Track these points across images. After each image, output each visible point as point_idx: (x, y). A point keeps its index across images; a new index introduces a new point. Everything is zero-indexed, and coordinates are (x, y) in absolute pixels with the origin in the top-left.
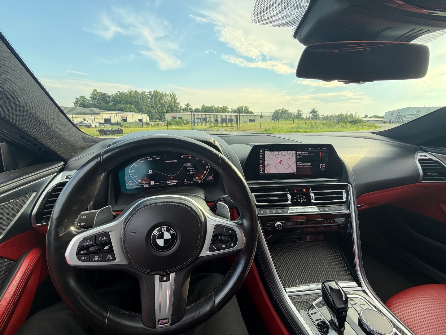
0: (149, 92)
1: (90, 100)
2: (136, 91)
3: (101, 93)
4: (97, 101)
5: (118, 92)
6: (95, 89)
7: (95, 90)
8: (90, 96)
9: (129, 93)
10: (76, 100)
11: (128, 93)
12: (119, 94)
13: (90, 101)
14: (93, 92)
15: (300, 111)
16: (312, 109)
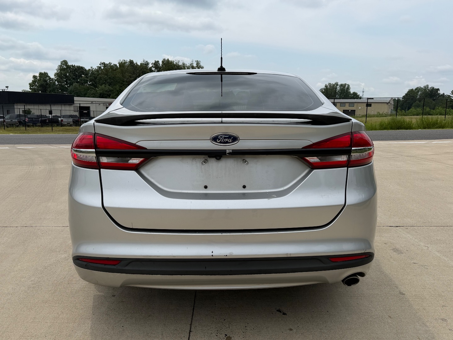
1: (55, 79)
3: (74, 66)
4: (66, 81)
5: (102, 64)
6: (64, 61)
8: (56, 72)
12: (102, 68)
14: (60, 65)
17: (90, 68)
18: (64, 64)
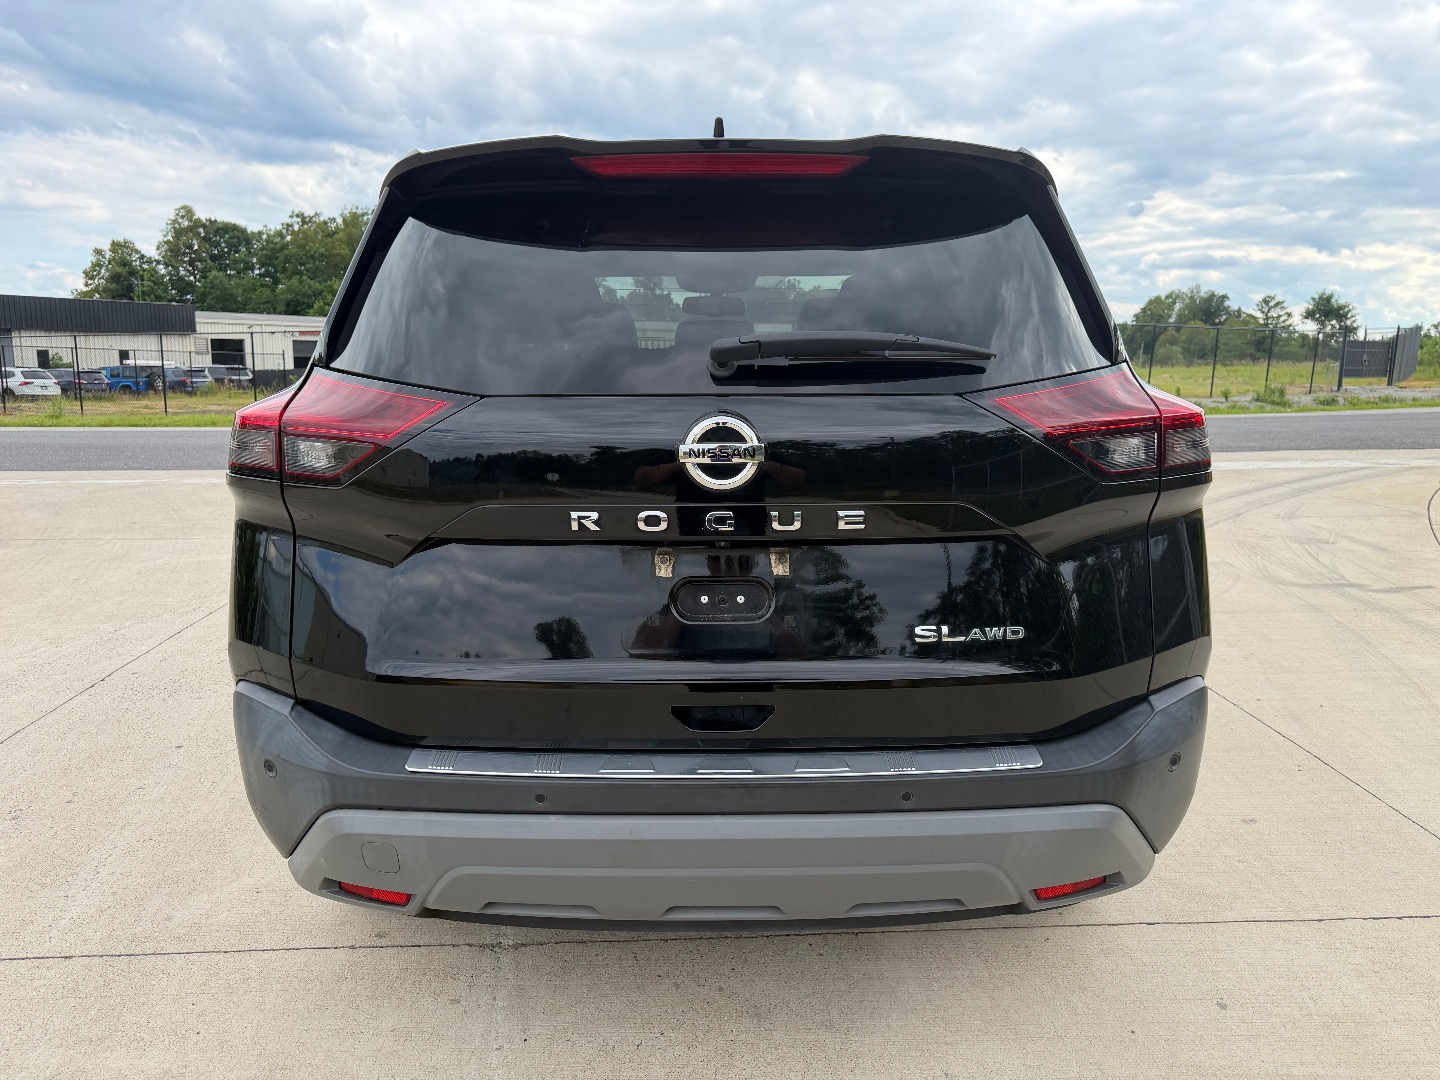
1: (158, 258)
3: (212, 222)
4: (191, 263)
5: (298, 216)
6: (182, 208)
7: (188, 212)
8: (161, 238)
9: (344, 220)
10: (94, 260)
11: (340, 221)
12: (296, 228)
13: (158, 262)
14: (175, 221)
15: (1277, 304)
16: (1317, 297)
17: (261, 229)
18: (183, 217)
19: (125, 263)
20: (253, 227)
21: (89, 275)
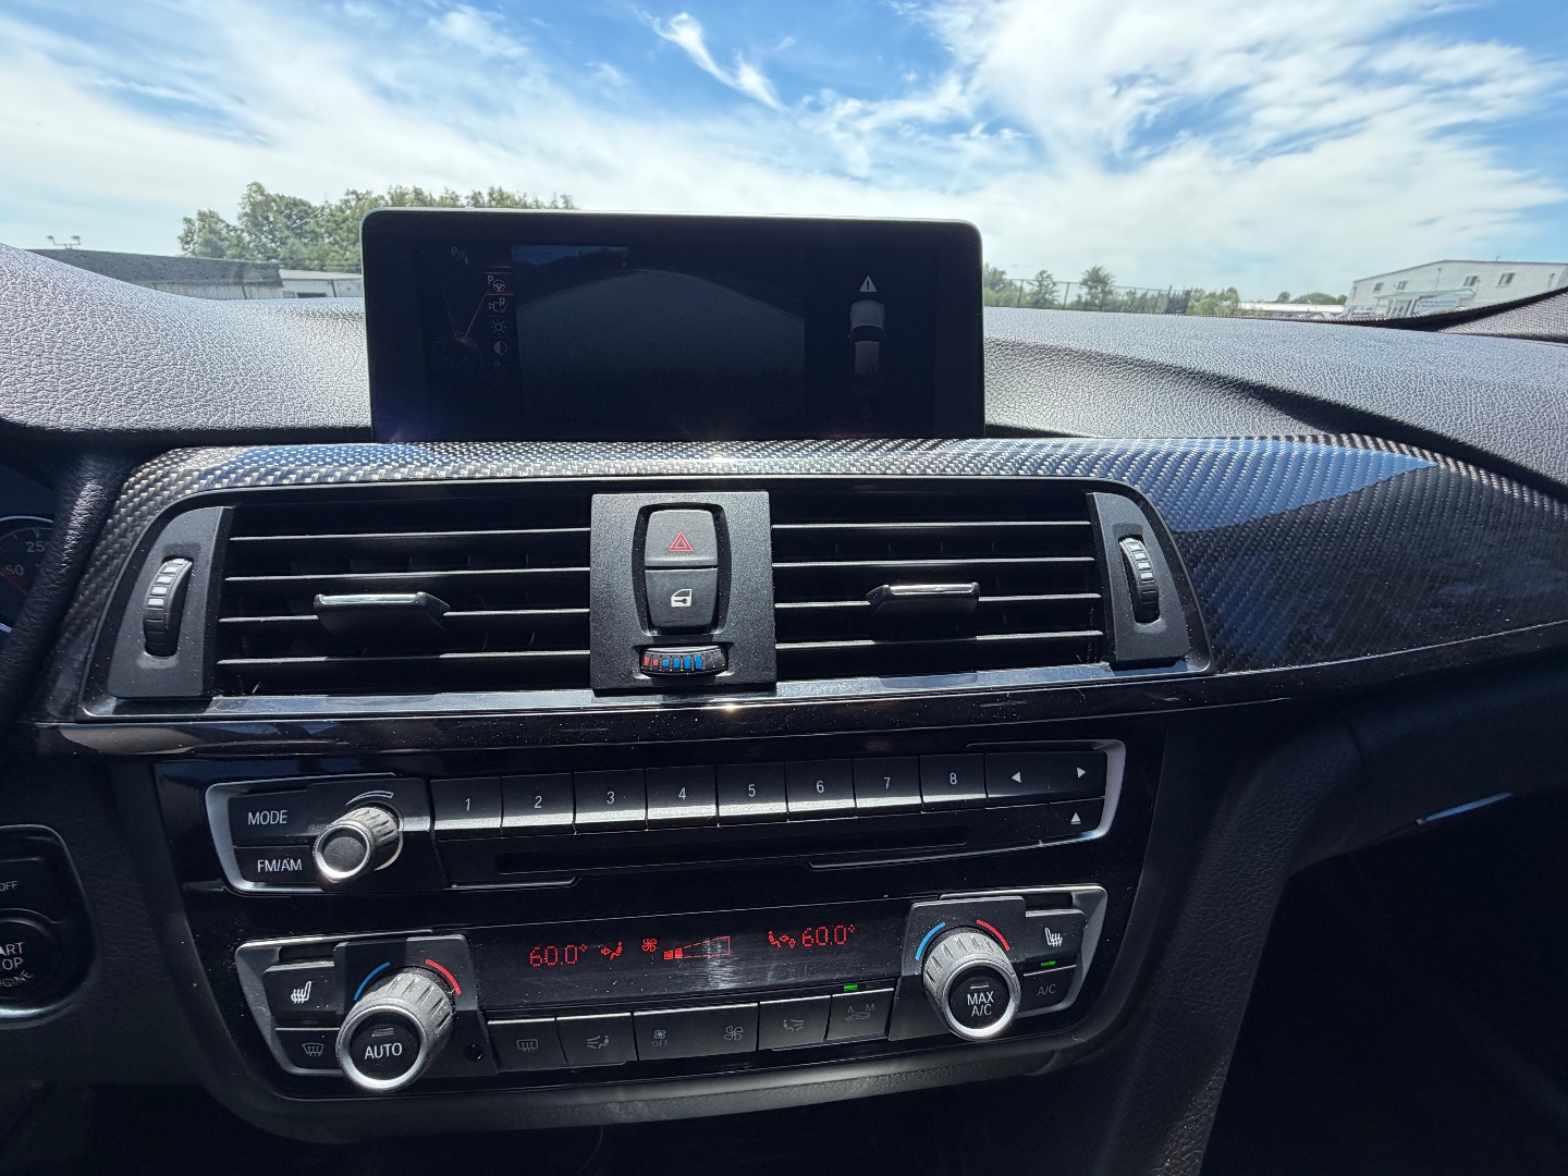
0: (470, 194)
1: (241, 227)
2: (418, 193)
3: (282, 198)
4: (270, 232)
5: (353, 193)
6: (255, 184)
7: (260, 189)
8: (240, 210)
10: (186, 227)
11: (387, 198)
12: (353, 203)
13: (242, 231)
14: (250, 196)
15: (1048, 276)
16: (1090, 270)
17: (323, 204)
18: (255, 192)
19: (212, 231)
20: (316, 203)
21: (186, 240)
